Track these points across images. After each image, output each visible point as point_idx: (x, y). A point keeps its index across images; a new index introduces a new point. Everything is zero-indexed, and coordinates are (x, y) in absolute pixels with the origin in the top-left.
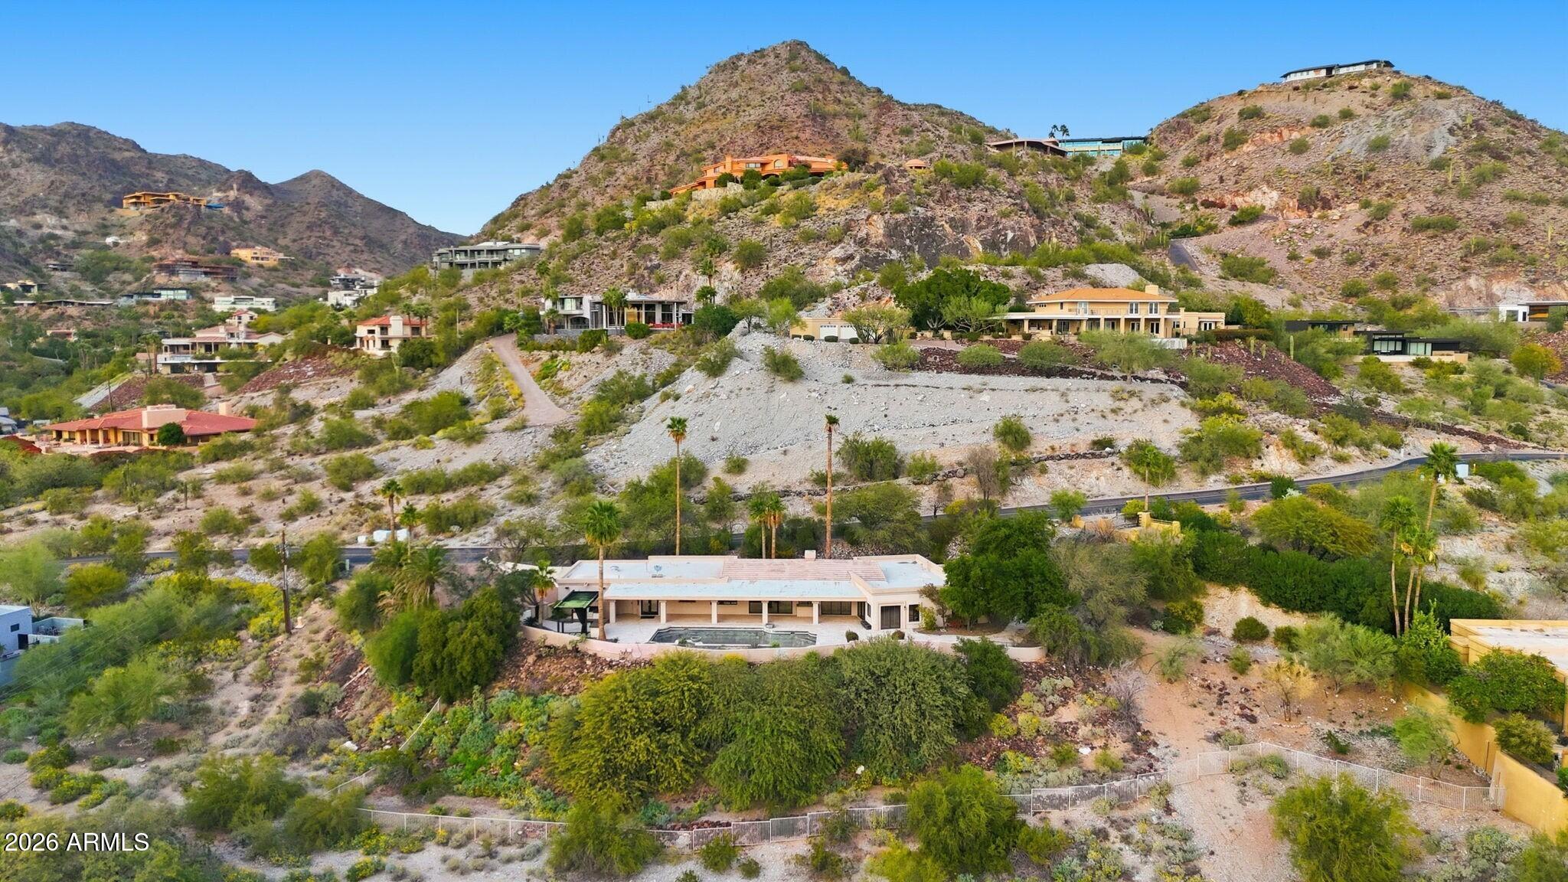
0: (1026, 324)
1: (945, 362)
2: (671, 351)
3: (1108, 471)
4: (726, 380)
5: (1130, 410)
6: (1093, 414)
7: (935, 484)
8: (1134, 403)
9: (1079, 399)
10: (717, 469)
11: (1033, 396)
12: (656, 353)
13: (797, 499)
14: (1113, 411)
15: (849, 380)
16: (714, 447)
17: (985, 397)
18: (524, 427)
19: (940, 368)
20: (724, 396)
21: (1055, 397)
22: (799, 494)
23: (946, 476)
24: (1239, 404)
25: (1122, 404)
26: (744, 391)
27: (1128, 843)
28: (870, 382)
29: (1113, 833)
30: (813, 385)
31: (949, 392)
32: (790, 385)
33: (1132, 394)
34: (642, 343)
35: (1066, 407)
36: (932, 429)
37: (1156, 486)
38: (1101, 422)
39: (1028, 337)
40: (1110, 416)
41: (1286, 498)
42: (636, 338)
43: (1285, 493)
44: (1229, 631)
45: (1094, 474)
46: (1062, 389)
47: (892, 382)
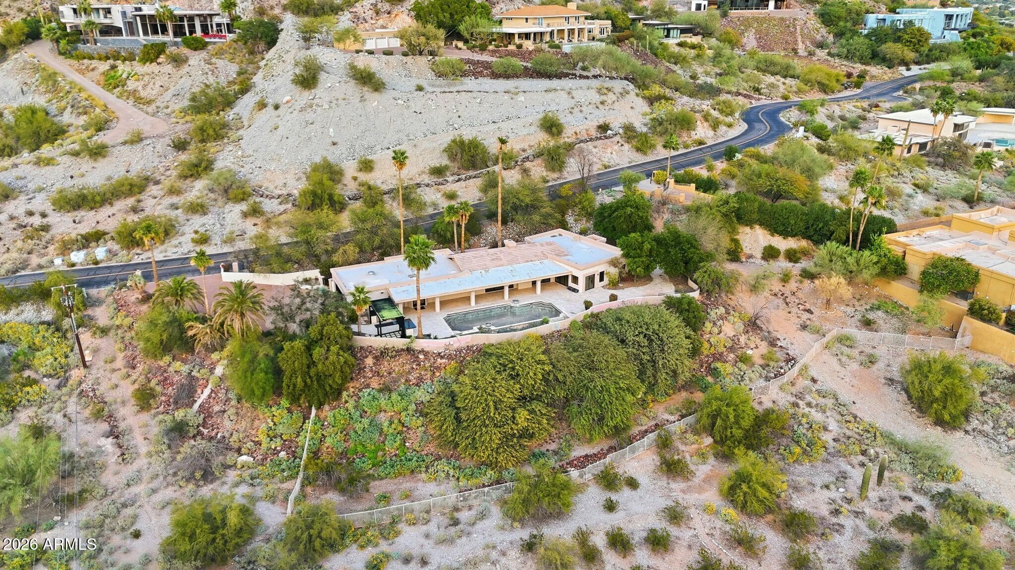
0: (516, 36)
1: (479, 70)
2: (232, 60)
3: (616, 147)
4: (319, 91)
5: (610, 102)
6: (590, 106)
7: (518, 168)
8: (611, 97)
9: (579, 95)
10: (350, 169)
11: (550, 95)
12: (220, 63)
13: (427, 189)
14: (602, 103)
15: (420, 89)
16: (337, 150)
17: (521, 98)
18: (141, 140)
19: (476, 75)
20: (326, 106)
21: (564, 95)
22: (427, 185)
23: (523, 161)
24: (668, 92)
25: (604, 98)
26: (340, 101)
27: (811, 407)
28: (438, 90)
29: (801, 403)
30: (395, 94)
31: (496, 95)
32: (376, 94)
33: (609, 89)
34: (203, 54)
35: (572, 103)
36: (496, 126)
37: (645, 154)
38: (596, 112)
39: (520, 47)
40: (601, 106)
41: (735, 159)
42: (195, 49)
43: (734, 156)
44: (758, 254)
45: (609, 151)
46: (567, 88)
47: (454, 89)
